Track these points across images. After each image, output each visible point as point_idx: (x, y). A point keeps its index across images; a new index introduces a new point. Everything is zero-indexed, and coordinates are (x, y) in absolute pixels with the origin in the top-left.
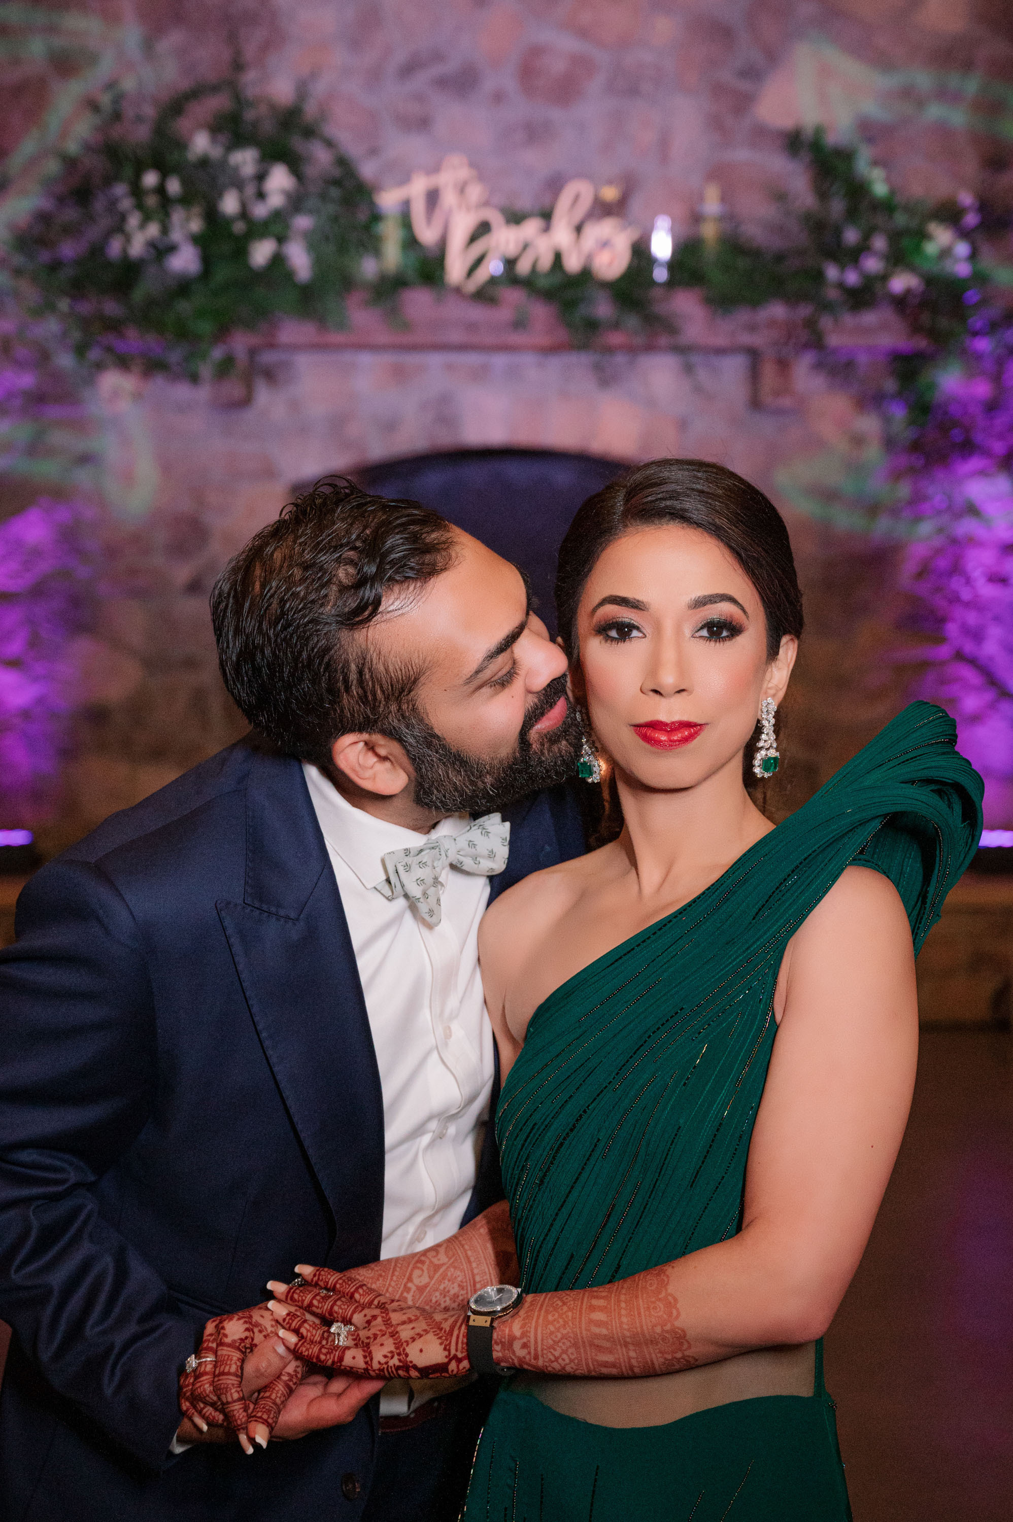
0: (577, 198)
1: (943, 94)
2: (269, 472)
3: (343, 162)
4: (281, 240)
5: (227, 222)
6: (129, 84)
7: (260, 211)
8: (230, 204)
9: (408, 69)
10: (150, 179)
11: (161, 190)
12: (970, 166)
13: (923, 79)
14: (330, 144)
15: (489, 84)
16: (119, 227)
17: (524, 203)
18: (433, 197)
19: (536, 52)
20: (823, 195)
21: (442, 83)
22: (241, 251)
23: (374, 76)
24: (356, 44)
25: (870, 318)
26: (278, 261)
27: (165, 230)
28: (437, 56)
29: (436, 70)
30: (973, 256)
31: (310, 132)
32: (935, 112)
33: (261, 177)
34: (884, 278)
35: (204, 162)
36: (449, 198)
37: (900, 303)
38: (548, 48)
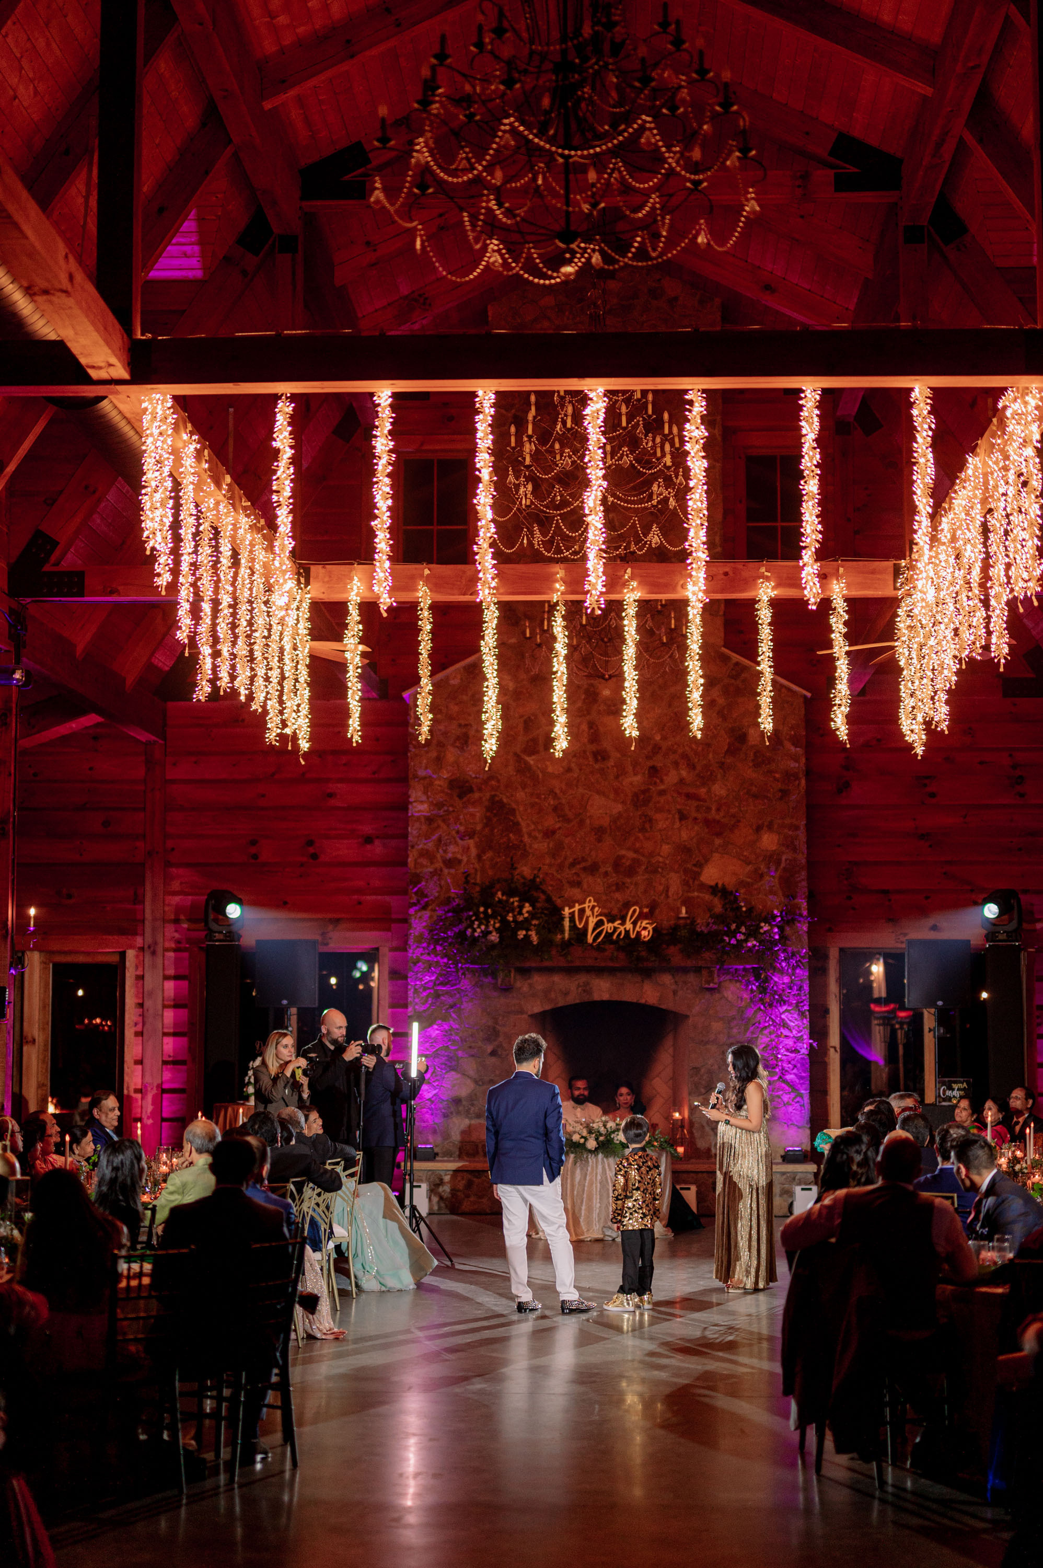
0: (634, 911)
2: (522, 1012)
3: (549, 900)
4: (527, 930)
5: (509, 921)
6: (472, 872)
7: (521, 918)
8: (510, 917)
9: (573, 865)
10: (482, 909)
11: (485, 912)
12: (779, 900)
13: (762, 867)
14: (544, 892)
15: (602, 870)
16: (471, 926)
17: (615, 911)
18: (582, 911)
19: (620, 858)
20: (724, 908)
21: (585, 869)
22: (514, 934)
23: (560, 867)
24: (554, 856)
26: (527, 937)
27: (487, 926)
28: (584, 859)
29: (583, 865)
30: (780, 932)
31: (538, 888)
33: (521, 907)
34: (746, 941)
35: (500, 901)
36: (588, 912)
38: (623, 856)
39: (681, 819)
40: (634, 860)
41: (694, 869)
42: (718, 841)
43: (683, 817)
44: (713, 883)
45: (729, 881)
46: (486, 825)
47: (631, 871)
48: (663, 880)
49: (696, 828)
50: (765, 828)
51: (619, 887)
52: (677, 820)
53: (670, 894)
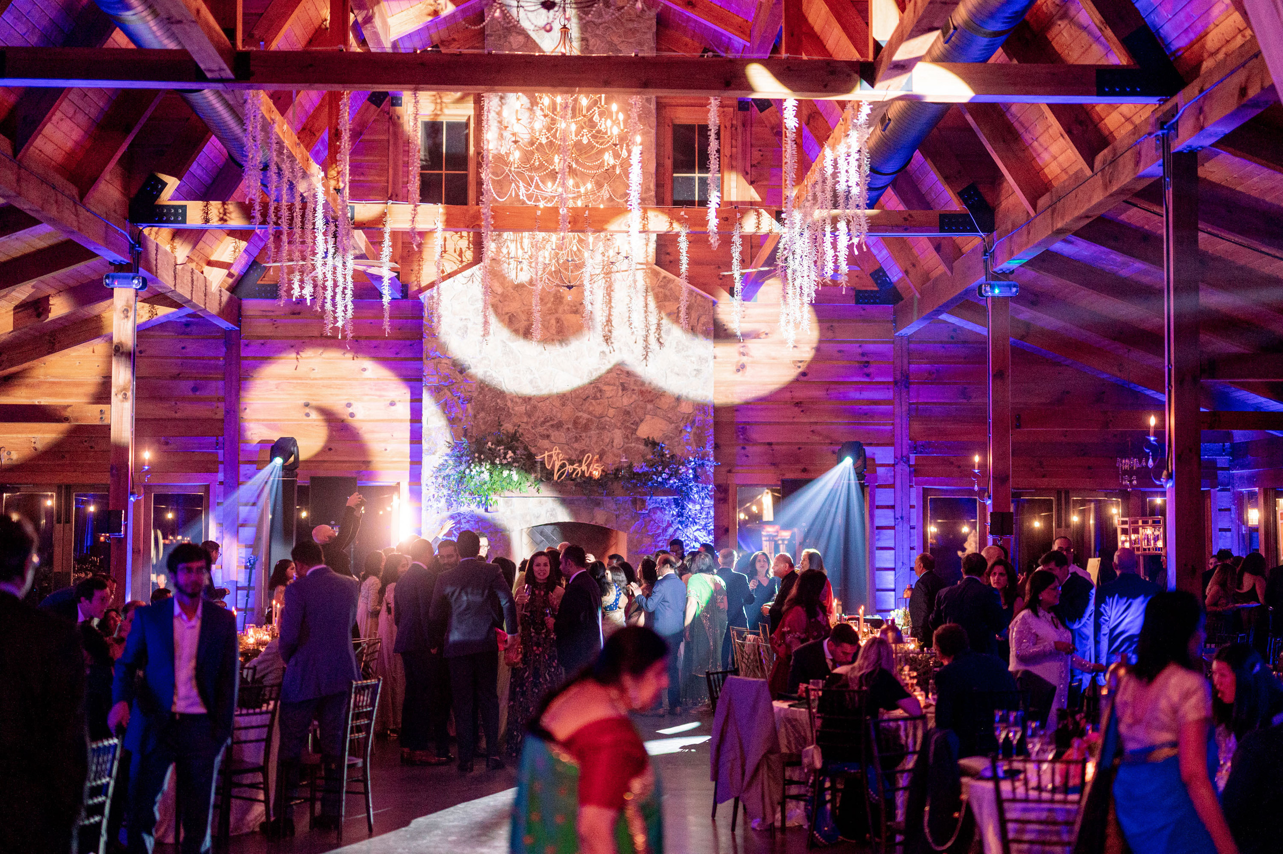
0: (588, 457)
3: (526, 448)
9: (544, 423)
10: (477, 455)
13: (681, 426)
14: (522, 443)
15: (566, 427)
17: (574, 457)
18: (550, 456)
20: (653, 456)
21: (553, 426)
22: (501, 473)
23: (535, 426)
24: (529, 416)
27: (480, 467)
29: (551, 423)
31: (518, 441)
33: (505, 454)
35: (490, 449)
36: (555, 458)
38: (581, 417)
39: (623, 390)
40: (588, 420)
41: (633, 427)
42: (650, 406)
43: (624, 388)
44: (645, 437)
45: (657, 436)
46: (480, 393)
47: (586, 428)
48: (609, 434)
49: (634, 396)
50: (684, 397)
51: (577, 439)
52: (620, 391)
53: (615, 444)
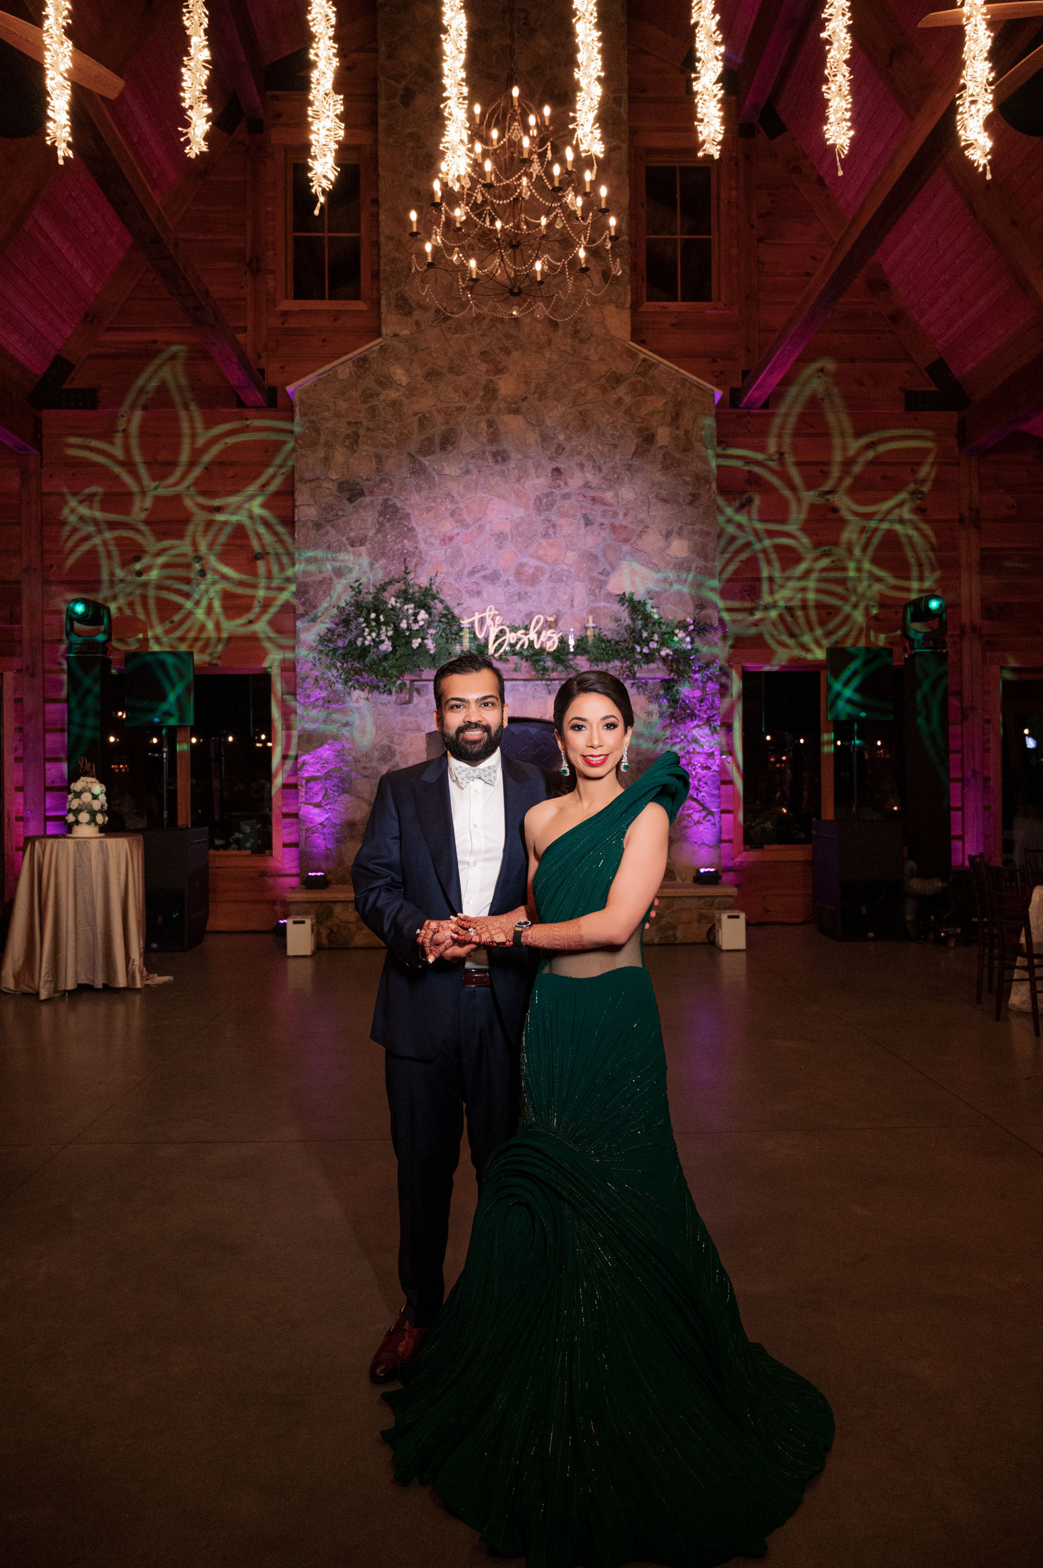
0: (537, 622)
1: (679, 580)
2: (419, 729)
3: (447, 608)
4: (423, 639)
5: (403, 631)
6: (364, 580)
7: (415, 627)
8: (404, 625)
9: (472, 573)
10: (373, 616)
11: (377, 620)
12: (691, 608)
13: (672, 575)
14: (442, 601)
15: (504, 578)
16: (361, 634)
17: (518, 623)
18: (482, 621)
19: (521, 565)
20: (633, 620)
21: (485, 577)
22: (409, 643)
23: (459, 576)
24: (452, 564)
25: (652, 666)
26: (422, 646)
27: (378, 635)
28: (483, 567)
29: (483, 573)
30: (692, 642)
31: (434, 597)
32: (676, 587)
33: (416, 615)
34: (659, 650)
35: (393, 609)
36: (489, 622)
37: (664, 660)
38: (526, 564)
39: (586, 525)
40: (537, 568)
41: (601, 577)
42: (626, 548)
43: (588, 522)
44: (619, 592)
45: (636, 591)
46: (378, 531)
47: (533, 580)
48: (568, 589)
49: (603, 534)
50: (674, 534)
51: (521, 596)
52: (582, 525)
53: (575, 604)
